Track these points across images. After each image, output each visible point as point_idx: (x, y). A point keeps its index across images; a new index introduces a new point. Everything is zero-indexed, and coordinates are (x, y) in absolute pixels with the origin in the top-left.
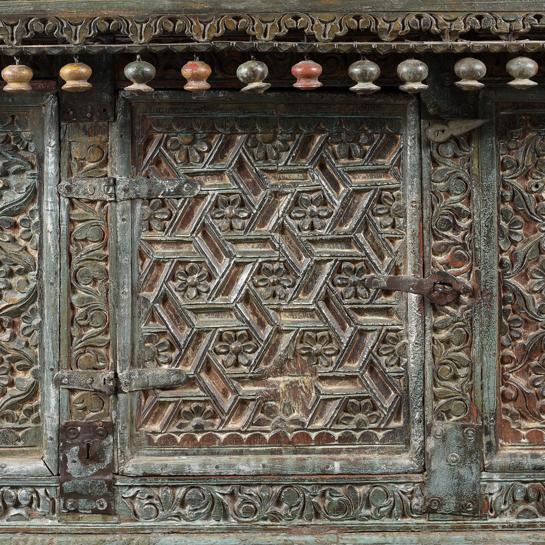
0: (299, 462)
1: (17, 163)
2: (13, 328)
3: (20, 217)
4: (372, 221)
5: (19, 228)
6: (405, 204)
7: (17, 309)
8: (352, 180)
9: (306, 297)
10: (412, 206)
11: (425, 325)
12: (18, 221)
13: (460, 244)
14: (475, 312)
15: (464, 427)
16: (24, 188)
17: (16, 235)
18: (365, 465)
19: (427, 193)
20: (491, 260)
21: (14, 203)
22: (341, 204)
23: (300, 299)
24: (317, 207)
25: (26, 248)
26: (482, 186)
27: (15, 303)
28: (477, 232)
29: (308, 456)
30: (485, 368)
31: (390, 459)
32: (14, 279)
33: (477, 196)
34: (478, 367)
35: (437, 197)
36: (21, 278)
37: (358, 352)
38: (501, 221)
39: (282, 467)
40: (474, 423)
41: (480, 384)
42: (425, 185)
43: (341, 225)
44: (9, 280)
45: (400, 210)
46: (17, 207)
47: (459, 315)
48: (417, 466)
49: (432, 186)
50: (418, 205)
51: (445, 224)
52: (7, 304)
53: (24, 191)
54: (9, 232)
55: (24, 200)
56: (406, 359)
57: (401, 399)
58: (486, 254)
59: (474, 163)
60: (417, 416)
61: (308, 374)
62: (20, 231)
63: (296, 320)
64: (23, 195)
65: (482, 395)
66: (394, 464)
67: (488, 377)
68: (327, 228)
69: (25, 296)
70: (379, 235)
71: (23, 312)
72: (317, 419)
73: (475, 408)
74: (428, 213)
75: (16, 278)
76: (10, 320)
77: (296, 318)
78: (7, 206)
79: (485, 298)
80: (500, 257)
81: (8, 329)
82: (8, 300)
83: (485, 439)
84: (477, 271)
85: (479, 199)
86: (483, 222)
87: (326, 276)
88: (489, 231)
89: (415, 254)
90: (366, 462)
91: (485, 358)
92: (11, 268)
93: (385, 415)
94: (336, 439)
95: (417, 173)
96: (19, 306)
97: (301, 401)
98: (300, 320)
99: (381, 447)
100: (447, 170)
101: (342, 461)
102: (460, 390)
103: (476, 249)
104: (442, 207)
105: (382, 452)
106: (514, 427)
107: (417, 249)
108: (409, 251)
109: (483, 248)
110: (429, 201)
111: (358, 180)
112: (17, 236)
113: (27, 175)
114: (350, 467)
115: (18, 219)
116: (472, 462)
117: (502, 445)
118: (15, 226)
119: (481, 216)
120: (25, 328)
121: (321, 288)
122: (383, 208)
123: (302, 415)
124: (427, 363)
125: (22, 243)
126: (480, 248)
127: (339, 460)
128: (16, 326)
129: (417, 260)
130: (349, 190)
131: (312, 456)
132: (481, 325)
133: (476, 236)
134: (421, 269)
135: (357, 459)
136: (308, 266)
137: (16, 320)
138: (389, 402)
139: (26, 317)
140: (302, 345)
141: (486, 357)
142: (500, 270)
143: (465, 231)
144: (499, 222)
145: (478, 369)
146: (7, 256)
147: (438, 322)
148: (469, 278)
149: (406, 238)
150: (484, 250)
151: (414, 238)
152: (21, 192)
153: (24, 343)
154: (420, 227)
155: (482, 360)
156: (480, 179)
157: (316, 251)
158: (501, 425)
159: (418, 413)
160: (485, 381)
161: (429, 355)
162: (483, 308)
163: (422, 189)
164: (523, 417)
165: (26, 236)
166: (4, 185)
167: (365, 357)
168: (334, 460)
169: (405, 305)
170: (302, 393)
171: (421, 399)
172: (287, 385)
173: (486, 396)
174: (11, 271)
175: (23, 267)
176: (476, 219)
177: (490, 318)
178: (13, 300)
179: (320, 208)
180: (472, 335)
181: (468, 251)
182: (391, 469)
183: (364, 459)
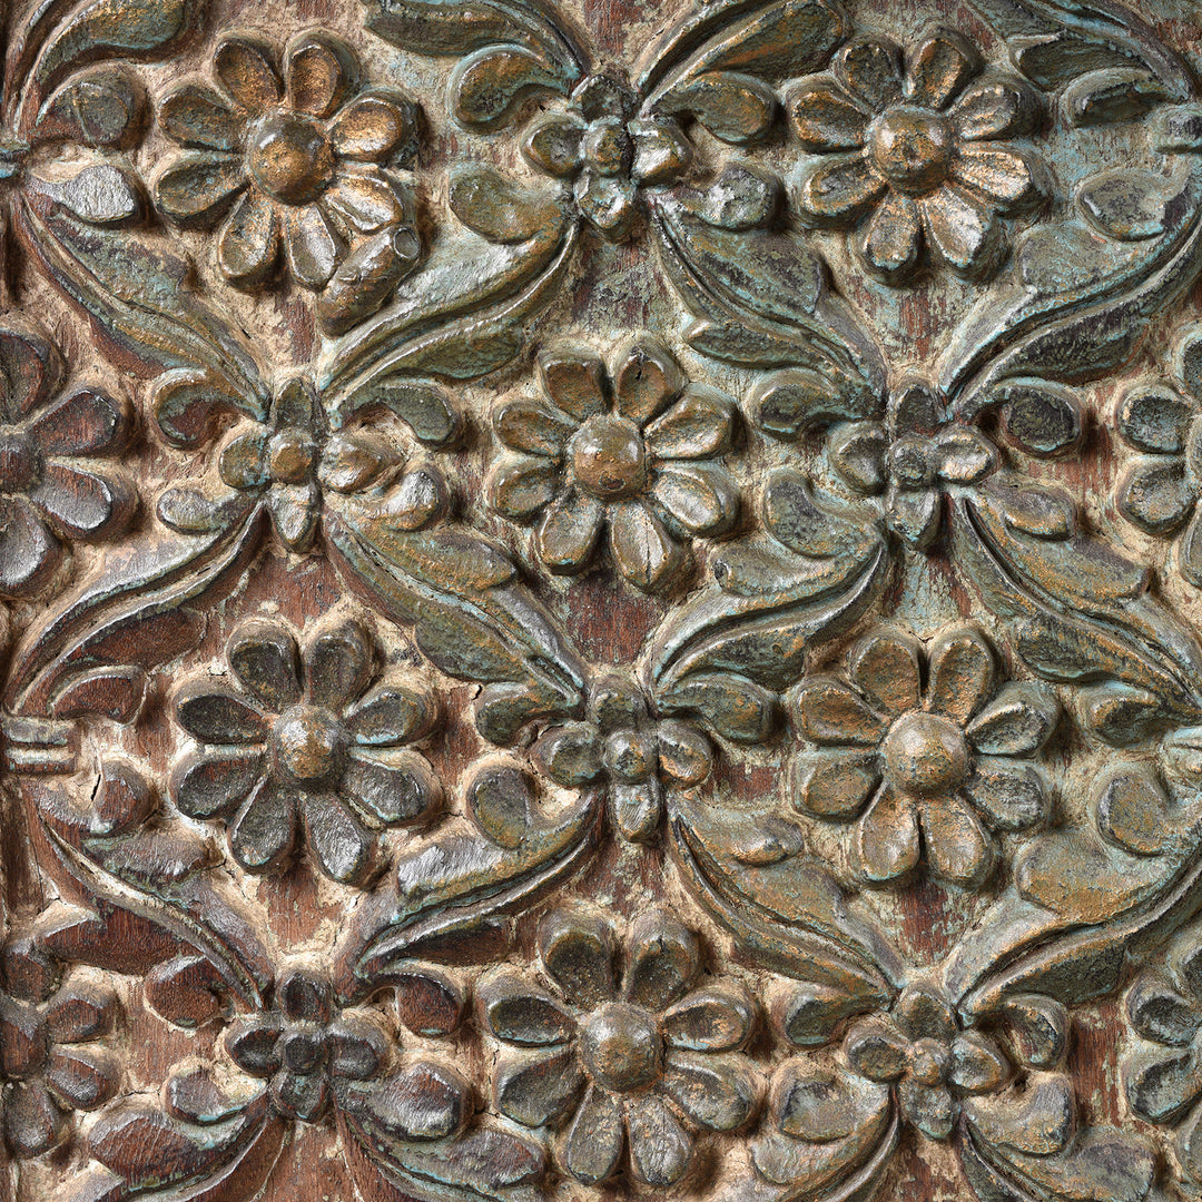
1: (1111, 53)
2: (1071, 1066)
3: (1121, 386)
5: (1109, 456)
7: (1113, 954)
12: (1108, 410)
16: (1155, 205)
17: (1091, 499)
21: (1091, 299)
25: (1153, 583)
27: (1099, 916)
32: (1077, 768)
36: (1119, 763)
44: (1053, 776)
46: (1113, 319)
52: (1049, 921)
53: (1155, 226)
54: (1050, 479)
55: (1154, 282)
62: (1119, 476)
64: (1145, 252)
69: (1156, 872)
71: (1138, 970)
75: (1091, 762)
76: (1059, 1017)
78: (1050, 315)
81: (1043, 1078)
82: (1053, 898)
92: (1059, 701)
96: (1121, 933)
112: (1100, 503)
113: (1169, 127)
115: (1112, 401)
118: (1089, 443)
120: (1154, 1076)
125: (1133, 544)
128: (1090, 1060)
137: (1091, 1018)
139: (1160, 1008)
146: (1050, 623)
152: (1137, 229)
153: (1144, 1167)
165: (1159, 505)
166: (1031, 187)
174: (1065, 715)
175: (1146, 697)
178: (1085, 898)
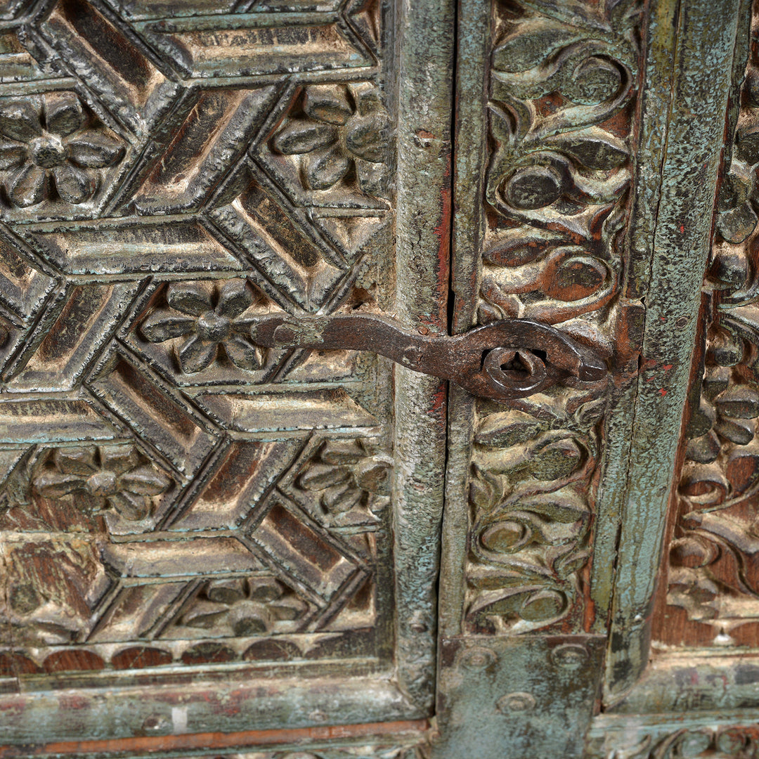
0: (70, 715)
4: (270, 174)
6: (390, 125)
8: (195, 51)
9: (52, 366)
10: (418, 144)
11: (448, 443)
13: (583, 241)
14: (613, 407)
15: (552, 643)
18: (262, 712)
19: (471, 110)
20: (684, 279)
22: (152, 129)
23: (31, 374)
24: (64, 136)
26: (681, 78)
28: (647, 211)
29: (95, 691)
30: (629, 526)
31: (336, 689)
33: (657, 110)
34: (608, 525)
35: (510, 114)
37: (236, 479)
38: (735, 162)
39: (16, 732)
40: (582, 634)
41: (611, 558)
42: (466, 84)
43: (160, 178)
45: (373, 141)
47: (560, 414)
48: (412, 708)
49: (494, 86)
50: (438, 142)
51: (532, 192)
56: (387, 498)
57: (369, 575)
58: (670, 267)
59: (661, 11)
60: (415, 619)
61: (80, 527)
63: (26, 419)
65: (615, 578)
66: (344, 706)
67: (638, 543)
68: (105, 198)
70: (297, 211)
72: (118, 614)
73: (589, 604)
74: (473, 164)
77: (25, 413)
79: (651, 374)
80: (715, 251)
83: (610, 659)
84: (632, 310)
85: (663, 119)
86: (672, 182)
87: (113, 322)
88: (687, 207)
89: (421, 272)
90: (267, 703)
91: (632, 505)
93: (320, 609)
94: (177, 656)
95: (438, 49)
97: (63, 583)
98: (38, 419)
99: (308, 666)
100: (554, 36)
101: (195, 706)
102: (548, 572)
103: (637, 256)
104: (528, 146)
105: (312, 673)
106: (697, 616)
107: (428, 263)
108: (400, 263)
109: (661, 251)
110: (478, 130)
111: (215, 52)
114: (217, 718)
116: (569, 706)
117: (657, 651)
119: (667, 167)
121: (99, 352)
122: (311, 134)
123: (72, 612)
124: (449, 525)
126: (651, 253)
127: (186, 702)
129: (427, 289)
130: (181, 91)
131: (109, 692)
132: (632, 434)
133: (640, 222)
134: (443, 312)
135: (239, 696)
136: (50, 297)
138: (333, 579)
140: (51, 476)
141: (638, 502)
142: (709, 288)
143: (604, 206)
144: (725, 166)
145: (608, 529)
147: (492, 434)
148: (603, 318)
149: (394, 219)
150: (663, 258)
151: (419, 233)
154: (441, 205)
155: (622, 509)
156: (678, 60)
157: (72, 254)
158: (662, 615)
159: (417, 613)
160: (627, 551)
161: (458, 507)
162: (641, 397)
163: (455, 94)
164: (727, 590)
167: (256, 498)
168: (172, 701)
169: (384, 383)
170: (65, 566)
171: (429, 586)
172: (17, 551)
173: (624, 578)
176: (647, 173)
177: (660, 419)
179: (76, 138)
180: (599, 454)
181: (608, 258)
182: (337, 718)
183: (261, 692)
